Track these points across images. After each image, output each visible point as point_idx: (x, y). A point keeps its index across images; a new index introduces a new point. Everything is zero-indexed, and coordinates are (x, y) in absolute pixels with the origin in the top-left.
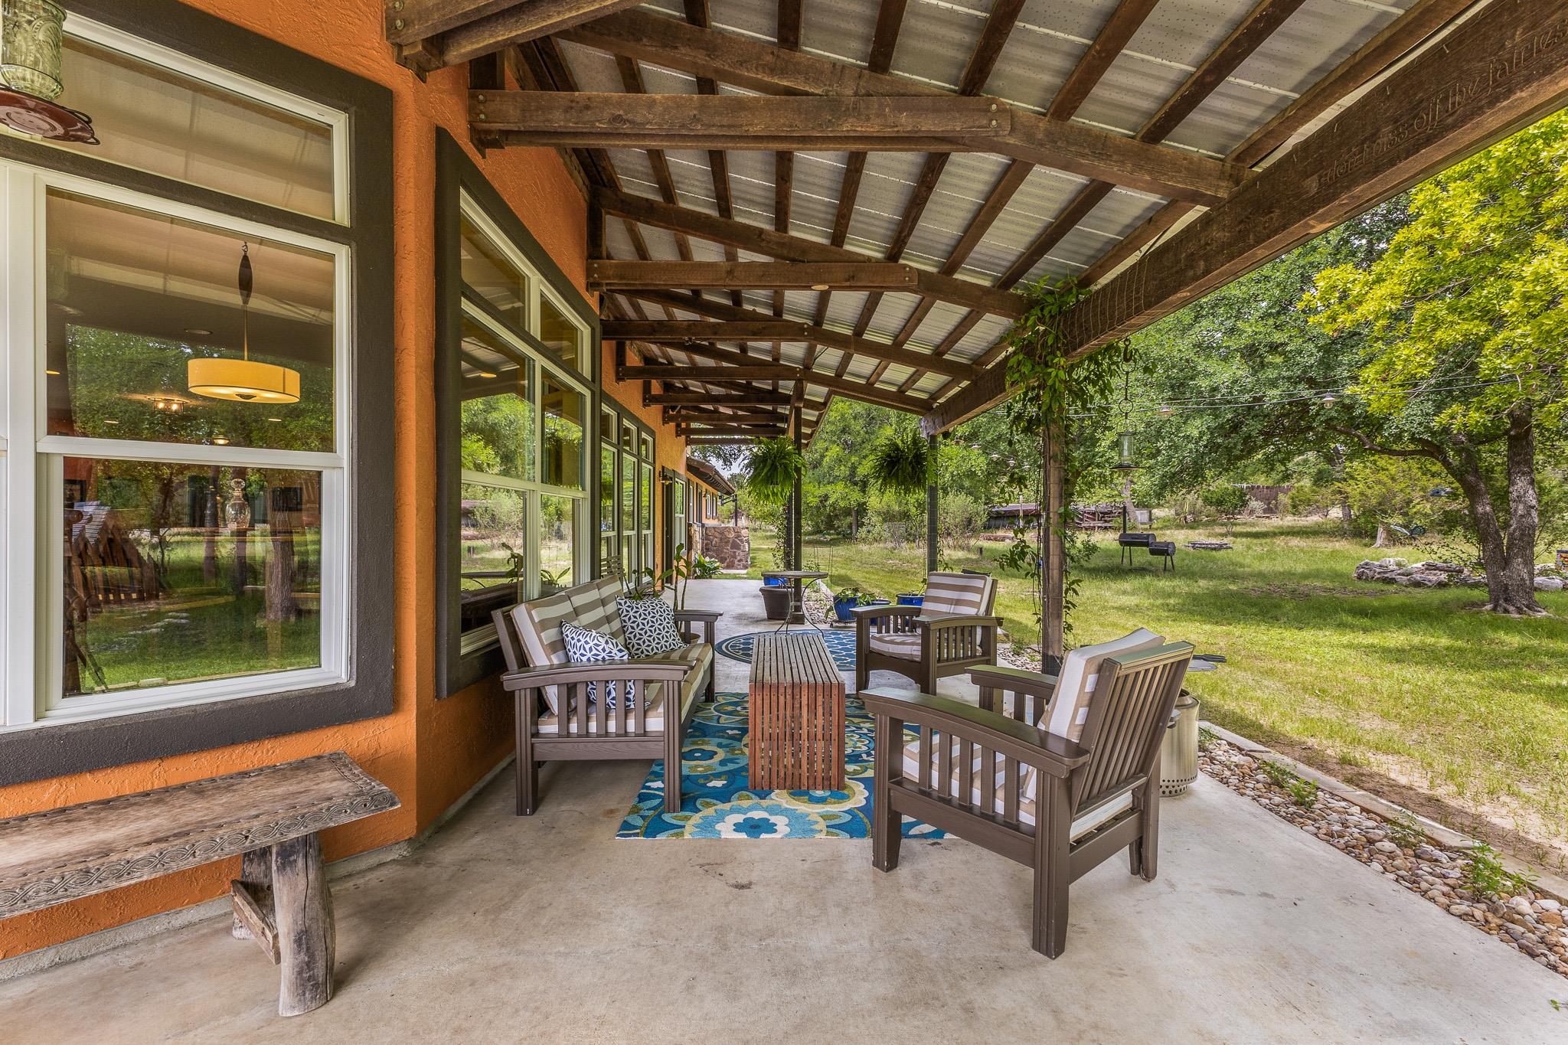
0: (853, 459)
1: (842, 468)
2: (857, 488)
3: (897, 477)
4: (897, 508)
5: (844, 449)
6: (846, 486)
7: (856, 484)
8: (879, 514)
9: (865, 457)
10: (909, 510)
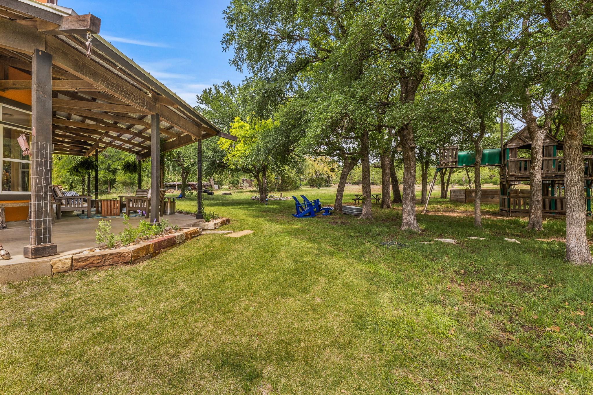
0: (109, 162)
1: (104, 165)
2: (111, 173)
3: (129, 170)
4: (129, 181)
5: (105, 158)
6: (105, 172)
7: (110, 171)
8: (121, 183)
9: (115, 162)
10: (134, 182)
